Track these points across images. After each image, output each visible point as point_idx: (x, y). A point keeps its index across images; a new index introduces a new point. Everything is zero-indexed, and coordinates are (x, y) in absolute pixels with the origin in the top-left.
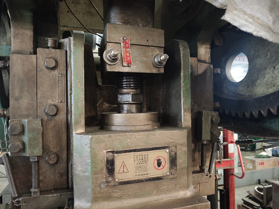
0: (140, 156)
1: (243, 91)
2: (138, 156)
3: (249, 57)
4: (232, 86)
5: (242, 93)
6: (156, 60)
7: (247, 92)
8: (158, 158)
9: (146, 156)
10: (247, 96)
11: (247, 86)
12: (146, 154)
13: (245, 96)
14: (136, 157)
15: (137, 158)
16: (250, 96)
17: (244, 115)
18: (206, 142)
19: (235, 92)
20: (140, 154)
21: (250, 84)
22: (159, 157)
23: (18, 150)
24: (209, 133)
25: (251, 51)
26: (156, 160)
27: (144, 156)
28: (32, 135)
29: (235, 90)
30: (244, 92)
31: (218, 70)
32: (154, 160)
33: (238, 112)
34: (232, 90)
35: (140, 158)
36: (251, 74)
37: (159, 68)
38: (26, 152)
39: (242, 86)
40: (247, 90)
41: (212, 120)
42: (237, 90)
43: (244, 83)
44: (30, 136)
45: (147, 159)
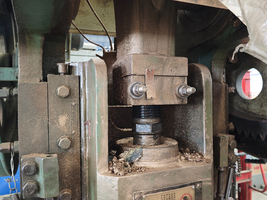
0: (167, 195)
1: (256, 110)
2: (166, 195)
3: (263, 75)
4: (243, 103)
5: (254, 112)
6: (180, 91)
7: (261, 111)
8: (185, 196)
9: (173, 195)
10: (260, 115)
11: (261, 105)
12: (173, 193)
13: (258, 115)
14: (163, 197)
15: (165, 197)
16: (264, 116)
17: (259, 137)
18: (224, 169)
19: (246, 110)
20: (167, 194)
21: (264, 104)
22: (186, 194)
23: (33, 191)
24: (227, 160)
25: (265, 70)
26: (183, 198)
27: (171, 195)
28: (48, 174)
29: (247, 107)
30: (258, 111)
31: (232, 89)
32: (181, 198)
33: (252, 133)
34: (243, 107)
35: (167, 198)
36: (266, 93)
37: (183, 99)
38: (41, 193)
39: (255, 104)
40: (260, 110)
41: (229, 146)
42: (249, 108)
43: (257, 101)
44: (46, 176)
45: (174, 198)
